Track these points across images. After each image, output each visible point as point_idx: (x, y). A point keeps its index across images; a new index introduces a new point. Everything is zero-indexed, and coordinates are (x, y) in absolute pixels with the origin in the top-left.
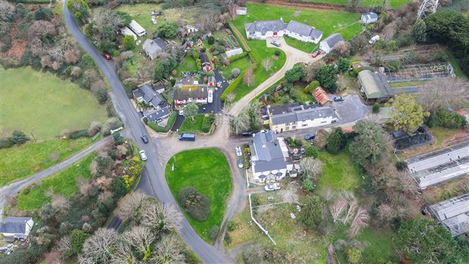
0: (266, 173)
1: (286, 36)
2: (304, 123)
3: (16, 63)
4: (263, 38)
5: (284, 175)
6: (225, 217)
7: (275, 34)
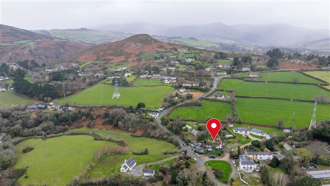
0: (246, 166)
1: (251, 134)
2: (261, 157)
3: (139, 136)
4: (241, 133)
5: (253, 169)
6: (231, 176)
7: (246, 132)
